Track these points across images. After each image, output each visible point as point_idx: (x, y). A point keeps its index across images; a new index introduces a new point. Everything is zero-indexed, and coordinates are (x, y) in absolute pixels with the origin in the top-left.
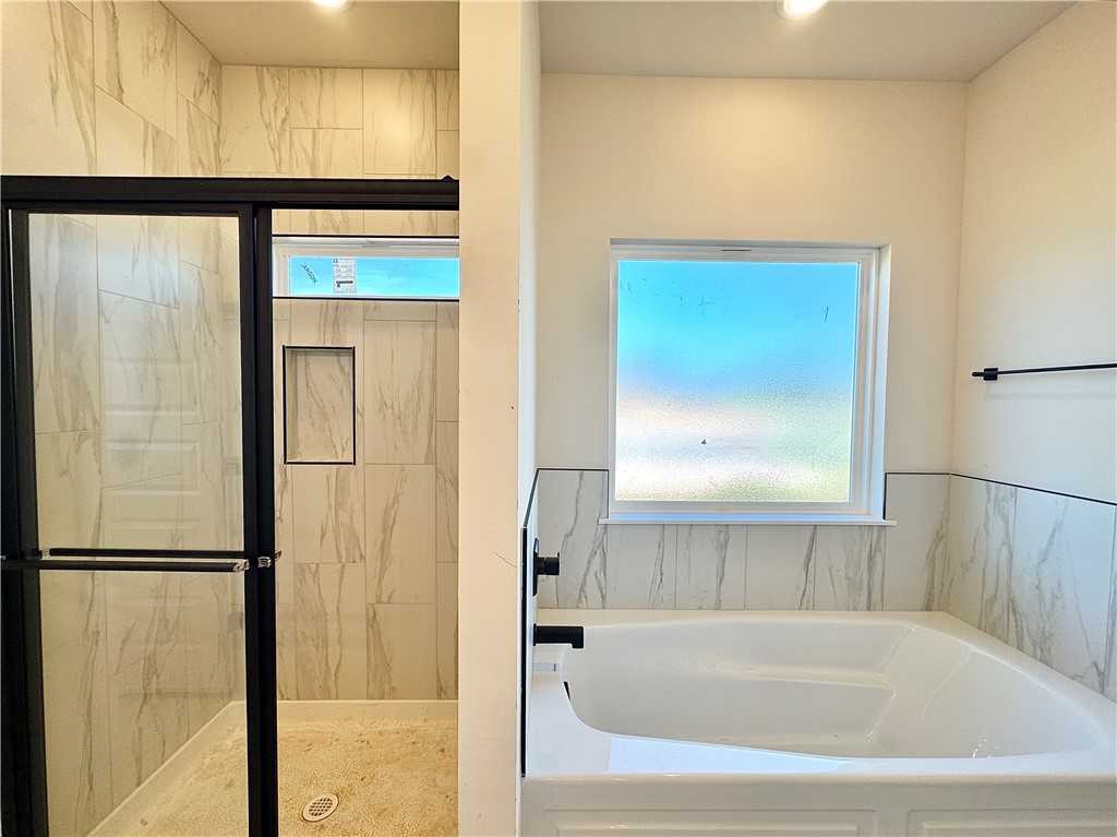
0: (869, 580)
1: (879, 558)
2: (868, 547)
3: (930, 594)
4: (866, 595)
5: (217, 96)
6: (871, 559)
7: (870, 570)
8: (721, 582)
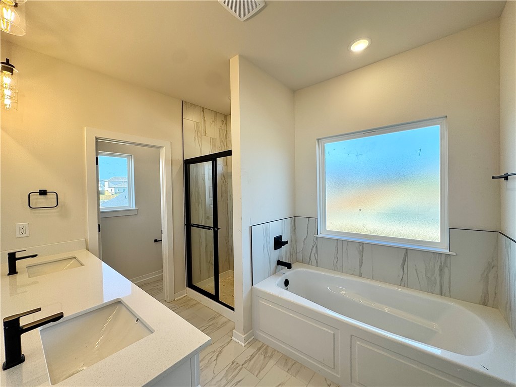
0: (441, 280)
1: (446, 270)
2: (439, 264)
3: (485, 296)
4: (439, 288)
5: (226, 124)
6: (441, 270)
7: (441, 276)
8: (361, 265)
